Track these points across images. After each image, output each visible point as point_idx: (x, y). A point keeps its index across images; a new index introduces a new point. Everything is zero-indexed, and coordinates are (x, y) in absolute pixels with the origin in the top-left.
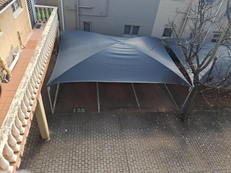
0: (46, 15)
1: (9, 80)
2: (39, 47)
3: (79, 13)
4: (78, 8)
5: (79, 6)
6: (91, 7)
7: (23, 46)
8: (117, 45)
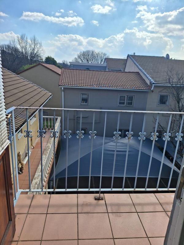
0: (51, 124)
1: (22, 172)
2: (49, 144)
3: (77, 121)
4: (76, 118)
5: (77, 116)
6: (87, 116)
7: (33, 146)
8: (112, 143)
